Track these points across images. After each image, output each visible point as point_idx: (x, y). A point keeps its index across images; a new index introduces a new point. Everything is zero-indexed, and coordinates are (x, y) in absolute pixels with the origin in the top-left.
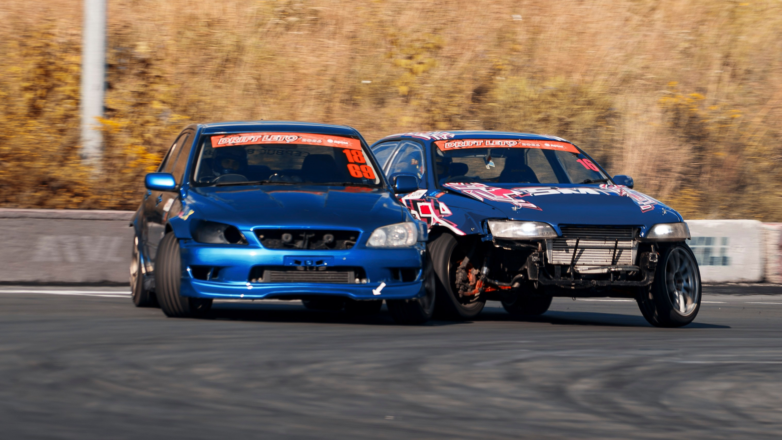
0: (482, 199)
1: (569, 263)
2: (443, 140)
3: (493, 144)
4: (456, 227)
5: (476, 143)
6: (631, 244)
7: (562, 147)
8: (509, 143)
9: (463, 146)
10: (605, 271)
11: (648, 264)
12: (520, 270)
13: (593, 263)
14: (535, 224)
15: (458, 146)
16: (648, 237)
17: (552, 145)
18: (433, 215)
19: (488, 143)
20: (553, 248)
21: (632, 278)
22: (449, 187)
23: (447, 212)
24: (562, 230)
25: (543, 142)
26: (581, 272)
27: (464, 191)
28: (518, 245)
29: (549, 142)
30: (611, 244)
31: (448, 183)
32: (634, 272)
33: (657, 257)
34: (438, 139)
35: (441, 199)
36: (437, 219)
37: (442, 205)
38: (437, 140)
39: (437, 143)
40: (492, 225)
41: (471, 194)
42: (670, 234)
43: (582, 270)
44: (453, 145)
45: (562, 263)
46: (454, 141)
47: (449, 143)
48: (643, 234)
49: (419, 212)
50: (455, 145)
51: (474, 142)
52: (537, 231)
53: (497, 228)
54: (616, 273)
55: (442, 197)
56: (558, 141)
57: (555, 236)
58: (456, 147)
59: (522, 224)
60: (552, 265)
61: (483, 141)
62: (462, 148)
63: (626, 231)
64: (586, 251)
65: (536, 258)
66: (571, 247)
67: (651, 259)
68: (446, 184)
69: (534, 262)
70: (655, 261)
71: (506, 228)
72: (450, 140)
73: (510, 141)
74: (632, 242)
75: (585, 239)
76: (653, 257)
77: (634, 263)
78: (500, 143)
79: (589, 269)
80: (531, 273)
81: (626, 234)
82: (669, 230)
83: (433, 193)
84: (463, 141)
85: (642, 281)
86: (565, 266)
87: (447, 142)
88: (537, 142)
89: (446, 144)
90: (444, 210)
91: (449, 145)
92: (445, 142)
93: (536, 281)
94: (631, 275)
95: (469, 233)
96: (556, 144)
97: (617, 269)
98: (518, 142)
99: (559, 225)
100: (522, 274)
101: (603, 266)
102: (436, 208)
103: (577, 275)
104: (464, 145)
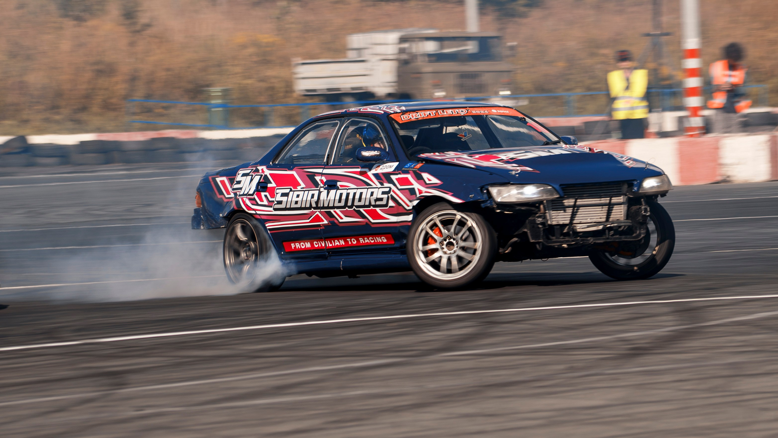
0: (473, 166)
1: (567, 222)
2: (397, 113)
3: (445, 113)
4: (452, 195)
5: (430, 114)
6: (621, 199)
7: (507, 112)
8: (460, 111)
9: (418, 117)
10: (601, 227)
11: (640, 218)
12: (515, 234)
13: (589, 221)
14: (536, 186)
15: (414, 118)
16: (640, 192)
17: (498, 111)
18: (416, 186)
19: (441, 113)
20: (553, 208)
21: (623, 233)
22: (427, 157)
23: (435, 180)
24: (563, 190)
25: (489, 108)
26: (579, 230)
27: (447, 160)
28: (518, 208)
29: (494, 108)
30: (606, 200)
31: (423, 153)
32: (625, 226)
33: (649, 210)
34: (392, 112)
35: (423, 170)
36: (423, 189)
37: (425, 176)
38: (391, 114)
39: (392, 116)
40: (494, 191)
41: (456, 161)
42: (658, 186)
43: (580, 228)
44: (409, 117)
45: (561, 223)
46: (408, 113)
47: (405, 116)
48: (636, 188)
49: (395, 185)
50: (410, 116)
51: (428, 113)
52: (539, 193)
53: (499, 193)
54: (610, 229)
55: (421, 167)
56: (500, 107)
57: (558, 196)
58: (413, 119)
59: (524, 187)
60: (551, 226)
61: (435, 112)
62: (419, 119)
63: (616, 187)
64: (581, 210)
65: (540, 219)
66: (569, 207)
67: (644, 212)
68: (421, 155)
69: (538, 224)
70: (647, 214)
71: (509, 192)
72: (404, 112)
73: (461, 110)
74: (622, 197)
75: (582, 198)
76: (646, 211)
77: (625, 218)
78: (452, 112)
79: (588, 227)
80: (531, 235)
81: (617, 189)
82: (658, 183)
83: (408, 165)
84: (417, 113)
85: (634, 235)
86: (564, 226)
87: (402, 115)
88: (484, 109)
89: (402, 116)
90: (429, 180)
91: (405, 118)
92: (400, 114)
93: (539, 243)
94: (622, 230)
95: (468, 201)
96: (502, 110)
97: (612, 225)
98: (467, 110)
99: (560, 185)
100: (517, 237)
101: (599, 223)
102: (419, 178)
103: (576, 234)
104: (420, 117)
